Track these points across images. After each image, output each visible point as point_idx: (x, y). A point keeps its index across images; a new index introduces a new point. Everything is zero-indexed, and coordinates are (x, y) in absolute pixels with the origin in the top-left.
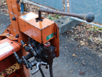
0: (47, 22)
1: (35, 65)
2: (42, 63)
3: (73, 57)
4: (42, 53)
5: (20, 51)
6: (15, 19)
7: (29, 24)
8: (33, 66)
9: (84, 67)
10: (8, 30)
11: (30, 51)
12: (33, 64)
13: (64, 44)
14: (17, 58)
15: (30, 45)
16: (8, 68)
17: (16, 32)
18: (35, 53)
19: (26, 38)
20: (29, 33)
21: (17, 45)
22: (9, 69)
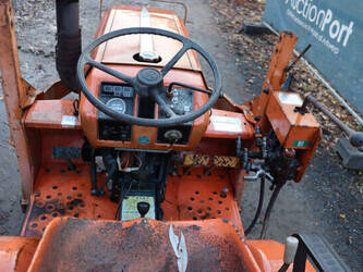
0: (310, 121)
1: (256, 170)
2: (268, 174)
3: (339, 218)
4: (274, 160)
5: (248, 141)
6: (267, 92)
7: (281, 109)
8: (251, 170)
9: (346, 247)
10: (250, 104)
11: (261, 147)
12: (253, 167)
13: (337, 188)
14: (239, 146)
15: (265, 139)
16: (219, 155)
17: (259, 113)
18: (265, 155)
19: (267, 128)
20: (275, 124)
21: (250, 131)
22: (220, 159)
